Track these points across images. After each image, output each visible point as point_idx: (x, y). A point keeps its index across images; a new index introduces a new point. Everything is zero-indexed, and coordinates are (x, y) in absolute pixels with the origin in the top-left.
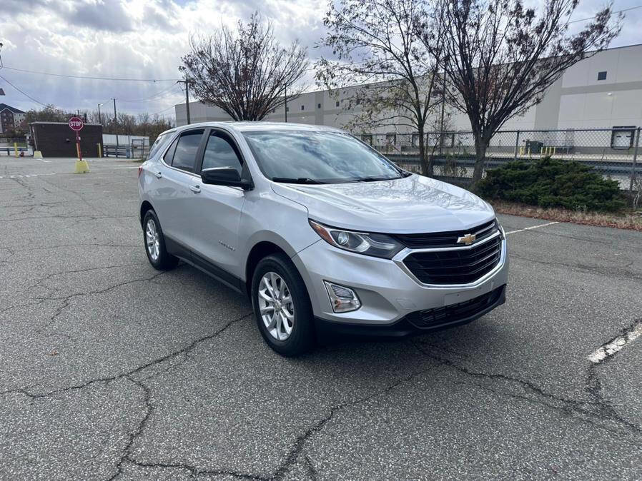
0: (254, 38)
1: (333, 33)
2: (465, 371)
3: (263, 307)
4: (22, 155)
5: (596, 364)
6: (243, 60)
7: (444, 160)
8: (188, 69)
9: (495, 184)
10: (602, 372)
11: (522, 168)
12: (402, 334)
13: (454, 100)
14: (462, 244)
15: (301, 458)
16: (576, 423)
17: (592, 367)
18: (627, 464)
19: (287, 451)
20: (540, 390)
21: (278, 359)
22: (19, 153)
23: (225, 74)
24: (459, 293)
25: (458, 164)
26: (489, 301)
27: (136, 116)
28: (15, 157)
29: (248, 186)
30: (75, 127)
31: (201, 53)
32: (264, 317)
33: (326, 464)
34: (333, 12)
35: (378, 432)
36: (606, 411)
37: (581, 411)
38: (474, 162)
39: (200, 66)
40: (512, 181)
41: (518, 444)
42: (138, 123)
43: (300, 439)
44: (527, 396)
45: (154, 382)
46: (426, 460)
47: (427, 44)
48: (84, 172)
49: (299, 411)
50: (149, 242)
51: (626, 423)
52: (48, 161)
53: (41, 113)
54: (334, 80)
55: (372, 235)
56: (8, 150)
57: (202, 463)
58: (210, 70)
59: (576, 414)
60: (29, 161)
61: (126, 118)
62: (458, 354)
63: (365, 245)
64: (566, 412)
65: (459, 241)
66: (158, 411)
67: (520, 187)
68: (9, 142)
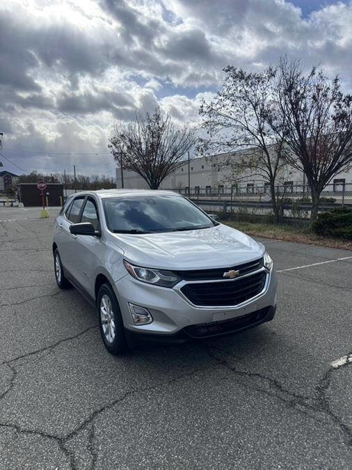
0: (158, 124)
1: (206, 120)
2: (233, 370)
3: (103, 319)
4: (12, 206)
5: (335, 368)
6: (151, 139)
7: (291, 205)
8: (114, 147)
9: (324, 224)
10: (336, 375)
11: (345, 211)
12: (181, 341)
13: (293, 162)
14: (228, 278)
15: (89, 426)
16: (294, 413)
17: (330, 370)
18: (315, 447)
19: (82, 420)
20: (280, 387)
21: (108, 355)
22: (10, 204)
23: (138, 149)
24: (225, 312)
25: (302, 208)
26: (258, 317)
27: (90, 176)
28: (8, 207)
29: (99, 236)
30: (41, 187)
31: (122, 136)
32: (103, 326)
33: (103, 431)
34: (205, 105)
35: (149, 412)
36: (323, 405)
37: (303, 404)
38: (311, 206)
39: (122, 144)
40: (336, 222)
41: (243, 426)
42: (91, 181)
43: (96, 413)
44: (268, 391)
45: (22, 368)
46: (171, 434)
47: (271, 125)
48: (46, 217)
49: (104, 393)
50: (57, 269)
51: (333, 415)
52: (26, 209)
53: (28, 176)
54: (208, 151)
55: (163, 271)
56: (4, 202)
57: (26, 424)
58: (128, 147)
59: (298, 406)
60: (16, 210)
61: (83, 178)
62: (234, 357)
63: (157, 279)
64: (292, 404)
65: (224, 275)
66: (16, 387)
67: (343, 226)
68: (8, 196)
